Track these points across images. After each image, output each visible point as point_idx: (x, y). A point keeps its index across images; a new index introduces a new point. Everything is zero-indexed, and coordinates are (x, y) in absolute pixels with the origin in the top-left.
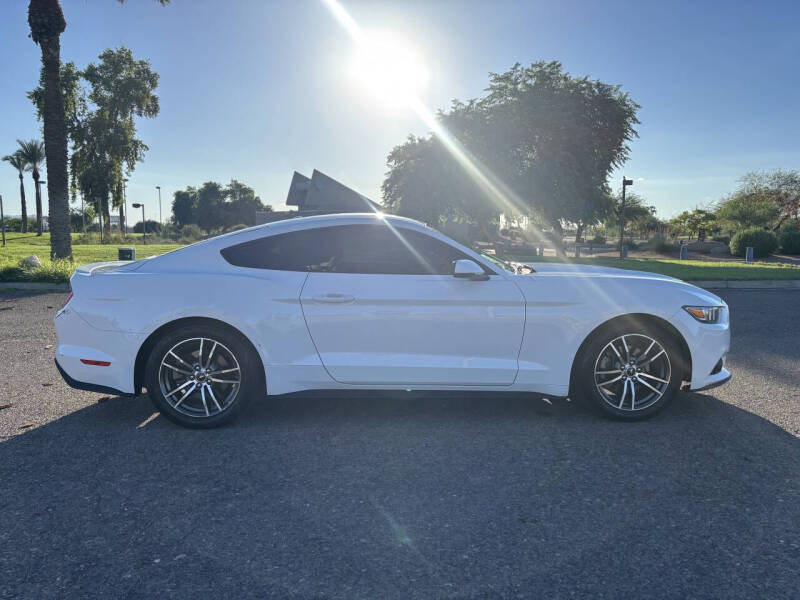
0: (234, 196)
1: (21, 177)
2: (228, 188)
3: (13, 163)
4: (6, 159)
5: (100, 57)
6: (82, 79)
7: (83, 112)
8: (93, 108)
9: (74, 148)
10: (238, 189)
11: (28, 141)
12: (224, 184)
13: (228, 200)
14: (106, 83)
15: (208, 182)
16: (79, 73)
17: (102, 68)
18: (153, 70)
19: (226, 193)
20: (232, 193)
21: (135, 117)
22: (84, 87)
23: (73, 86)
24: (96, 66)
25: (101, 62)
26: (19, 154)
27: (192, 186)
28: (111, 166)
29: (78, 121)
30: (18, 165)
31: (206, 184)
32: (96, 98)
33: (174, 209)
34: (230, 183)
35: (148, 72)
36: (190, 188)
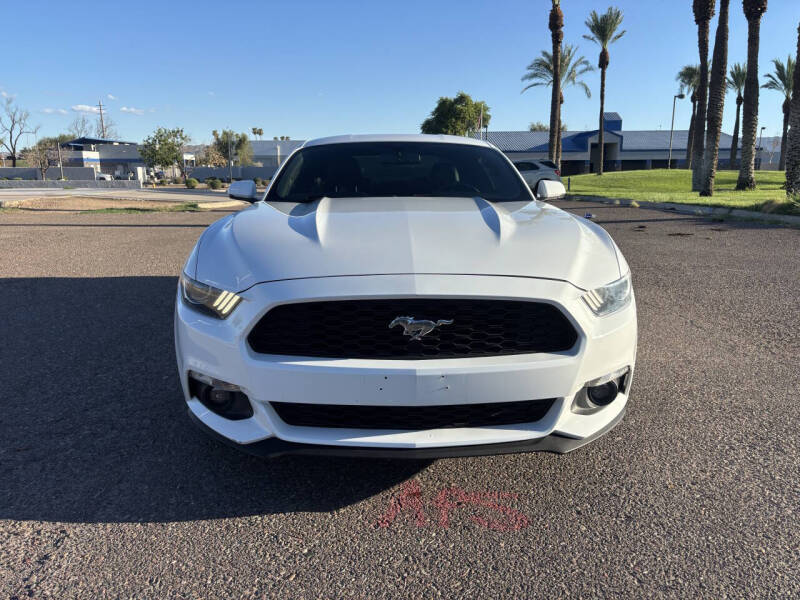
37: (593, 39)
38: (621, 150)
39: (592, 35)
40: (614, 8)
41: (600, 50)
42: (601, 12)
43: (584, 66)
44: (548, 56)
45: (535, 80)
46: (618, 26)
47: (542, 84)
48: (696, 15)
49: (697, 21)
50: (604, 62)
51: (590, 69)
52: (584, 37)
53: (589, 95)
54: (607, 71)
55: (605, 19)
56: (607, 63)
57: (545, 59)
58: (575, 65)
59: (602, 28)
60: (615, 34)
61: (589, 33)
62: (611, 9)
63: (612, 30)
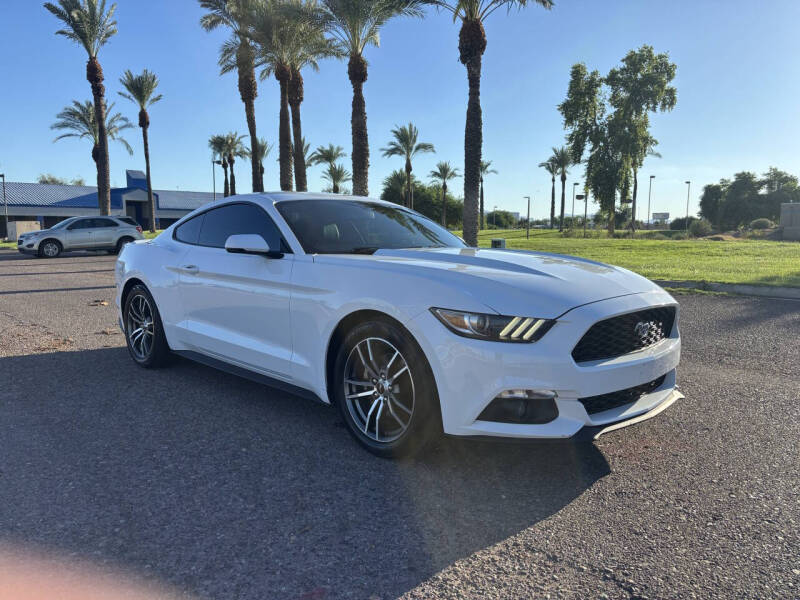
0: (770, 187)
1: (553, 180)
2: (765, 178)
3: (548, 168)
4: (542, 165)
5: (623, 61)
6: (604, 84)
7: (602, 115)
8: (610, 110)
9: (591, 151)
10: (777, 179)
11: (559, 149)
12: (760, 173)
13: (763, 191)
14: (625, 85)
15: (740, 172)
16: (601, 80)
17: (623, 70)
18: (670, 62)
19: (761, 184)
20: (769, 183)
21: (650, 113)
22: (605, 92)
23: (594, 93)
24: (618, 69)
25: (623, 65)
26: (553, 160)
27: (726, 179)
28: (620, 164)
29: (596, 125)
30: (552, 171)
31: (737, 175)
32: (614, 100)
33: (702, 204)
34: (768, 171)
35: (666, 64)
36: (723, 181)
37: (129, 97)
38: (158, 208)
39: (128, 93)
40: (149, 72)
41: (139, 110)
42: (137, 73)
43: (124, 123)
44: (81, 107)
45: (68, 130)
46: (154, 89)
47: (77, 135)
48: (242, 94)
49: (244, 99)
50: (144, 122)
51: (130, 126)
52: (120, 94)
53: (131, 152)
54: (148, 131)
55: (141, 80)
56: (148, 123)
57: (78, 109)
58: (112, 121)
59: (139, 88)
60: (152, 96)
61: (125, 90)
62: (146, 71)
63: (149, 93)
